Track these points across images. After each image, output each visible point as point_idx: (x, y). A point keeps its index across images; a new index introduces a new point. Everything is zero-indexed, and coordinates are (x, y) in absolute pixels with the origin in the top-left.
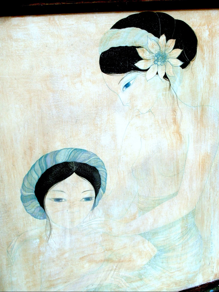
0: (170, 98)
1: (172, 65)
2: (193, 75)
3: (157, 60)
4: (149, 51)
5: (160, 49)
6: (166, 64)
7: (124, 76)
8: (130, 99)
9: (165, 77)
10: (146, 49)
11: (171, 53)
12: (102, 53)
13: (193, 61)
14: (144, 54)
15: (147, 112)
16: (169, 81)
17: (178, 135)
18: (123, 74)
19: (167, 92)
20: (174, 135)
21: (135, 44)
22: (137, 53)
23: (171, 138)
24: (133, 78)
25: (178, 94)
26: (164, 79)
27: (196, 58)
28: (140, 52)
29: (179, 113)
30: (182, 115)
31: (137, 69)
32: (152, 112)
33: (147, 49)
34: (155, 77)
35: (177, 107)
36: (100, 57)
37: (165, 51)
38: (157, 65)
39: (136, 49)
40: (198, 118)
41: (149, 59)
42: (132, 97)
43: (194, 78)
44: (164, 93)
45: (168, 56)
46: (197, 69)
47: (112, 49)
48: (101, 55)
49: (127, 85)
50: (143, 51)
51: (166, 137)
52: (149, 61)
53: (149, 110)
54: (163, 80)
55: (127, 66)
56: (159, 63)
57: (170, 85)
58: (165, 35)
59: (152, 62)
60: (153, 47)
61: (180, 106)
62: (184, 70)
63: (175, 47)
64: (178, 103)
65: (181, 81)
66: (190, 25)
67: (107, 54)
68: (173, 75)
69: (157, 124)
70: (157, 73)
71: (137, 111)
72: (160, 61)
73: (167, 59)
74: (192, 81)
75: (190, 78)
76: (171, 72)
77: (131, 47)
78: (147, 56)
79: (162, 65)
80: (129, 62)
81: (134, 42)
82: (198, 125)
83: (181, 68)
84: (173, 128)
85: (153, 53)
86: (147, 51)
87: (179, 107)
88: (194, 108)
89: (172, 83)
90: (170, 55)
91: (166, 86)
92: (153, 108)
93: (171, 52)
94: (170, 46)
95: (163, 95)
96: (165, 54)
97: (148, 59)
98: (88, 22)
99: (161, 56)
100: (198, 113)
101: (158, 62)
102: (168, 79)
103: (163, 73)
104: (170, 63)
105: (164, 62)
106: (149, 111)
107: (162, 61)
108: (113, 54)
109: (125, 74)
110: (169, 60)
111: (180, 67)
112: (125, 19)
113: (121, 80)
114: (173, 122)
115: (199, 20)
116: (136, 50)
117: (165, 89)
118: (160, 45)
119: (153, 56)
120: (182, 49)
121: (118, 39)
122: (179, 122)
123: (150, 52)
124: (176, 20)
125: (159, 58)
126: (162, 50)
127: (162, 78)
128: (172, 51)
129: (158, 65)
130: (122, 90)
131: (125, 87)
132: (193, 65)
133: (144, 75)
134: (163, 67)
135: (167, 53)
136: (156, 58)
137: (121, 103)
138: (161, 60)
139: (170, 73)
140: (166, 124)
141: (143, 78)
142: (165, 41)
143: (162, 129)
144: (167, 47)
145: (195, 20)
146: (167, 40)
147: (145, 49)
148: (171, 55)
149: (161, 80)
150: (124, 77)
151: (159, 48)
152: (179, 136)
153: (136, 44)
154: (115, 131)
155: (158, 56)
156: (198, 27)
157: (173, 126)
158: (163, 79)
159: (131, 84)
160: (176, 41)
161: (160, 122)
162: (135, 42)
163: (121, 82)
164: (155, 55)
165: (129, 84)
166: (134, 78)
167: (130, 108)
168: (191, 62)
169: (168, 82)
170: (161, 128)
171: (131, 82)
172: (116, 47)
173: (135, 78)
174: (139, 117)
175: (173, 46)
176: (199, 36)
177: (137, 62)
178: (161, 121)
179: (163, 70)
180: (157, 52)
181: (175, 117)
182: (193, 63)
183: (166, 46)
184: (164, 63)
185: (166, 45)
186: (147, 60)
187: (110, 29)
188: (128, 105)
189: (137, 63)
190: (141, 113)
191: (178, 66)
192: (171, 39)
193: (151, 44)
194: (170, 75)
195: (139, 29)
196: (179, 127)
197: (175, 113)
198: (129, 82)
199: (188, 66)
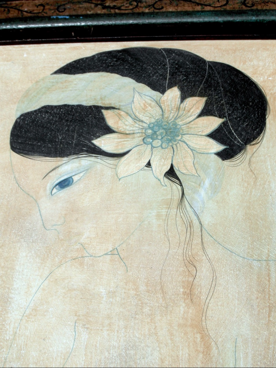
0: (179, 228)
1: (191, 150)
2: (256, 178)
3: (153, 136)
4: (133, 116)
5: (163, 115)
6: (174, 146)
7: (60, 163)
8: (66, 214)
9: (171, 173)
10: (127, 113)
11: (192, 125)
12: (22, 115)
13: (254, 144)
14: (120, 122)
15: (106, 254)
16: (181, 185)
17: (198, 336)
18: (59, 158)
19: (174, 211)
20: (186, 333)
21: (100, 102)
22: (102, 119)
23: (171, 339)
24: (82, 170)
25: (207, 220)
26: (166, 180)
27: (265, 139)
28: (110, 118)
29: (204, 272)
30: (214, 279)
31: (97, 151)
32: (122, 257)
33: (130, 112)
34: (141, 172)
35: (201, 253)
36: (16, 122)
37: (176, 119)
38: (150, 146)
39: (103, 111)
40: (272, 293)
41: (132, 132)
42: (73, 211)
43: (258, 184)
44: (164, 212)
45: (183, 130)
46: (268, 163)
47: (46, 109)
48: (19, 118)
49: (64, 184)
50: (119, 116)
51: (156, 334)
52: (131, 136)
53: (111, 249)
54: (162, 180)
55: (72, 142)
56: (157, 143)
57: (183, 194)
58: (178, 88)
59: (138, 140)
60: (144, 109)
61: (210, 251)
62: (227, 163)
63: (205, 112)
64: (205, 245)
65: (215, 189)
66: (248, 72)
67: (31, 117)
68: (194, 171)
69: (132, 292)
70: (149, 164)
71: (78, 246)
72: (160, 137)
73: (178, 136)
74: (251, 192)
75: (246, 185)
76: (189, 164)
77: (90, 107)
78: (128, 127)
79: (164, 146)
80: (80, 135)
81: (99, 97)
82: (269, 317)
83: (219, 160)
84: (182, 312)
85: (142, 121)
86: (129, 117)
87: (207, 255)
88: (255, 263)
89: (190, 192)
90: (188, 128)
91: (169, 197)
92: (124, 245)
93: (192, 123)
94: (191, 109)
95: (158, 216)
96: (175, 124)
97: (128, 132)
98: (9, 63)
99: (164, 129)
100: (269, 281)
101: (153, 139)
102: (177, 178)
103: (164, 165)
104: (187, 145)
105: (170, 141)
106: (114, 252)
107: (165, 139)
108: (45, 117)
109: (65, 159)
110: (186, 138)
111: (216, 157)
112: (87, 58)
113: (53, 170)
114: (184, 293)
115: (271, 64)
116: (102, 114)
117: (168, 204)
118: (163, 107)
119: (141, 127)
120: (223, 118)
121: (63, 91)
122: (203, 297)
123: (136, 119)
124: (209, 62)
125: (158, 133)
126: (168, 118)
127: (161, 177)
128: (194, 120)
129: (153, 147)
130: (48, 192)
131: (57, 186)
132: (255, 155)
133: (111, 166)
134: (168, 152)
135: (180, 122)
136: (150, 131)
137: (40, 222)
138: (162, 138)
139: (185, 166)
140: (160, 296)
141: (109, 173)
142: (178, 100)
143: (146, 310)
144: (181, 112)
145: (261, 63)
146: (183, 98)
147: (122, 113)
148: (191, 128)
149: (159, 180)
150: (61, 165)
151: (161, 113)
152: (202, 338)
153: (103, 102)
154: (7, 290)
155: (156, 128)
156: (269, 76)
157: (184, 305)
158: (165, 178)
159: (74, 181)
160: (207, 100)
161: (142, 288)
162: (101, 99)
163: (50, 174)
164: (149, 126)
165: (70, 182)
166: (86, 168)
167: (61, 237)
168: (248, 147)
169: (176, 188)
170: (142, 303)
171: (75, 178)
172: (56, 107)
173: (87, 170)
174: (81, 264)
175: (199, 111)
176: (271, 94)
177: (99, 137)
178: (147, 286)
179: (165, 159)
180: (153, 120)
181: (191, 279)
182: (255, 150)
183: (178, 109)
184: (171, 144)
185: (179, 107)
186: (127, 134)
187: (52, 74)
188: (56, 230)
189: (99, 139)
190: (87, 255)
191: (211, 153)
192: (196, 96)
193: (139, 104)
194: (185, 171)
195: (115, 77)
196: (202, 313)
197: (191, 268)
198: (71, 177)
199: (239, 155)
